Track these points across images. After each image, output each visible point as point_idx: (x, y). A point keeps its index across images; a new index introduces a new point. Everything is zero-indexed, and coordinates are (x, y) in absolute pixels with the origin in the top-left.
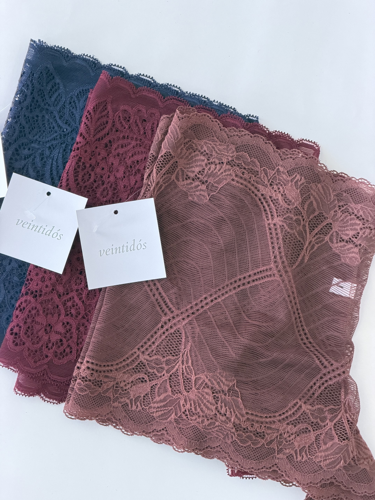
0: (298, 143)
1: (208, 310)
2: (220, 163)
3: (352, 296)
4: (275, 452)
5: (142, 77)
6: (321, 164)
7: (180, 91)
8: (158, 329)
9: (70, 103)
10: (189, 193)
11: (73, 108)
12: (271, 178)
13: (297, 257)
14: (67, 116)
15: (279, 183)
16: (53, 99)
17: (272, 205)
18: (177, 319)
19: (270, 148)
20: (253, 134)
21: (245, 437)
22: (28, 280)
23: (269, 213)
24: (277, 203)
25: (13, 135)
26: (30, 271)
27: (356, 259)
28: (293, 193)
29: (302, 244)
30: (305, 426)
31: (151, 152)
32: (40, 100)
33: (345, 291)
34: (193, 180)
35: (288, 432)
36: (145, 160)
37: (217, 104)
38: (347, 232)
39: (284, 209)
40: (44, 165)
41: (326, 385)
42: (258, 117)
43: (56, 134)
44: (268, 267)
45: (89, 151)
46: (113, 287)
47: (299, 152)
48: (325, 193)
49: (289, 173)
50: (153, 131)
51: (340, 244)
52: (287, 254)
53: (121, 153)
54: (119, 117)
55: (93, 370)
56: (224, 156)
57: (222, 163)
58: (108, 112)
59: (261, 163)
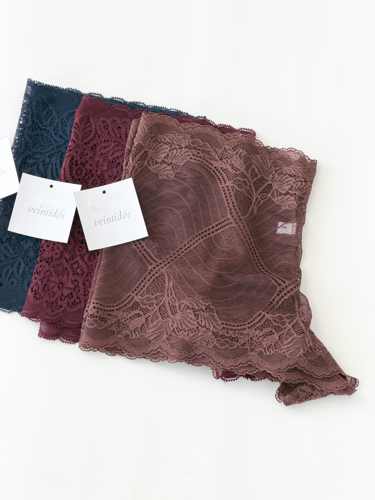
0: (238, 131)
1: (183, 256)
2: (180, 148)
3: (294, 232)
4: (248, 351)
5: (115, 99)
6: (257, 140)
7: (144, 106)
8: (147, 276)
9: (62, 123)
10: (159, 174)
11: (65, 126)
12: (220, 155)
13: (248, 210)
14: (60, 133)
15: (227, 157)
16: (49, 121)
17: (224, 174)
18: (160, 266)
19: (218, 134)
20: (203, 125)
21: (223, 342)
22: (41, 251)
23: (222, 180)
24: (227, 171)
25: (20, 149)
26: (43, 245)
27: (293, 204)
28: (239, 163)
29: (250, 200)
30: (269, 329)
31: (126, 147)
32: (38, 122)
33: (288, 230)
34: (161, 163)
35: (257, 336)
36: (123, 155)
37: (173, 110)
38: (284, 188)
39: (233, 175)
40: (46, 169)
41: (282, 300)
42: (205, 116)
43: (53, 146)
44: (226, 218)
45: (79, 152)
46: (108, 248)
47: (239, 134)
48: (264, 162)
49: (234, 149)
50: (126, 134)
51: (280, 198)
52: (240, 207)
53: (104, 152)
54: (100, 126)
55: (98, 308)
56: (182, 143)
57: (182, 148)
58: (91, 123)
59: (211, 145)
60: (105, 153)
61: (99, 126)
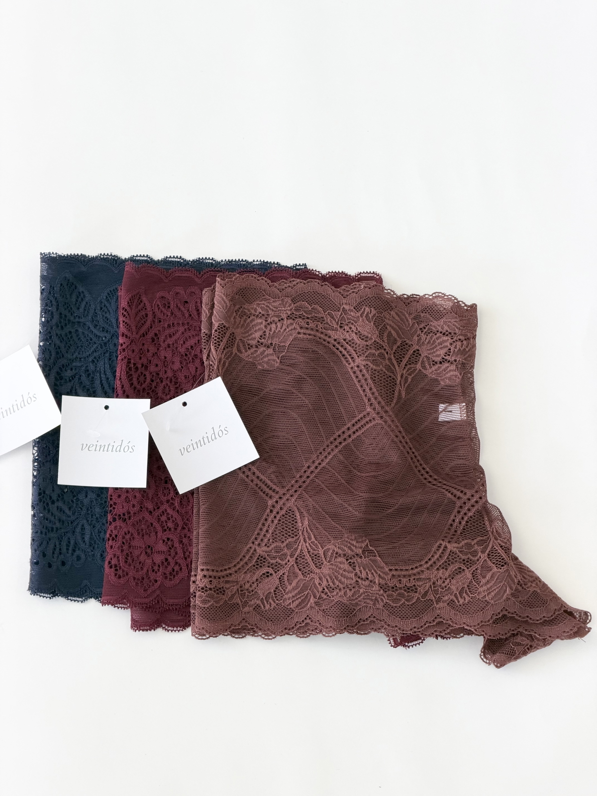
0: (357, 278)
1: (315, 478)
2: (279, 320)
3: (464, 416)
4: (433, 603)
5: (170, 259)
6: (387, 290)
7: (214, 262)
8: (268, 516)
9: (101, 308)
10: (257, 363)
11: (106, 312)
12: (338, 320)
13: (393, 394)
14: (102, 323)
15: (349, 322)
16: (81, 310)
17: (349, 348)
18: (285, 498)
19: (328, 289)
20: (305, 280)
21: (397, 596)
22: (111, 506)
23: (348, 357)
24: (353, 343)
25: (50, 358)
26: (111, 496)
27: (456, 376)
28: (368, 329)
29: (394, 379)
30: (457, 565)
31: (202, 331)
32: (68, 314)
33: (455, 414)
34: (257, 347)
35: (441, 578)
36: (198, 343)
37: (258, 263)
38: (438, 353)
39: (363, 347)
40: (92, 381)
41: (466, 518)
42: (305, 264)
43: (96, 346)
44: (365, 413)
45: (137, 350)
46: (205, 484)
47: (360, 285)
48: (402, 320)
49: (357, 308)
50: (198, 310)
51: (434, 368)
52: (381, 393)
53: (171, 343)
54: (158, 305)
55: (210, 577)
56: (282, 312)
57: (282, 319)
58: (145, 304)
59: (323, 307)
60: (173, 344)
61: (156, 306)
